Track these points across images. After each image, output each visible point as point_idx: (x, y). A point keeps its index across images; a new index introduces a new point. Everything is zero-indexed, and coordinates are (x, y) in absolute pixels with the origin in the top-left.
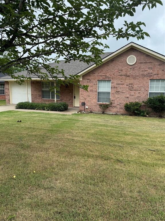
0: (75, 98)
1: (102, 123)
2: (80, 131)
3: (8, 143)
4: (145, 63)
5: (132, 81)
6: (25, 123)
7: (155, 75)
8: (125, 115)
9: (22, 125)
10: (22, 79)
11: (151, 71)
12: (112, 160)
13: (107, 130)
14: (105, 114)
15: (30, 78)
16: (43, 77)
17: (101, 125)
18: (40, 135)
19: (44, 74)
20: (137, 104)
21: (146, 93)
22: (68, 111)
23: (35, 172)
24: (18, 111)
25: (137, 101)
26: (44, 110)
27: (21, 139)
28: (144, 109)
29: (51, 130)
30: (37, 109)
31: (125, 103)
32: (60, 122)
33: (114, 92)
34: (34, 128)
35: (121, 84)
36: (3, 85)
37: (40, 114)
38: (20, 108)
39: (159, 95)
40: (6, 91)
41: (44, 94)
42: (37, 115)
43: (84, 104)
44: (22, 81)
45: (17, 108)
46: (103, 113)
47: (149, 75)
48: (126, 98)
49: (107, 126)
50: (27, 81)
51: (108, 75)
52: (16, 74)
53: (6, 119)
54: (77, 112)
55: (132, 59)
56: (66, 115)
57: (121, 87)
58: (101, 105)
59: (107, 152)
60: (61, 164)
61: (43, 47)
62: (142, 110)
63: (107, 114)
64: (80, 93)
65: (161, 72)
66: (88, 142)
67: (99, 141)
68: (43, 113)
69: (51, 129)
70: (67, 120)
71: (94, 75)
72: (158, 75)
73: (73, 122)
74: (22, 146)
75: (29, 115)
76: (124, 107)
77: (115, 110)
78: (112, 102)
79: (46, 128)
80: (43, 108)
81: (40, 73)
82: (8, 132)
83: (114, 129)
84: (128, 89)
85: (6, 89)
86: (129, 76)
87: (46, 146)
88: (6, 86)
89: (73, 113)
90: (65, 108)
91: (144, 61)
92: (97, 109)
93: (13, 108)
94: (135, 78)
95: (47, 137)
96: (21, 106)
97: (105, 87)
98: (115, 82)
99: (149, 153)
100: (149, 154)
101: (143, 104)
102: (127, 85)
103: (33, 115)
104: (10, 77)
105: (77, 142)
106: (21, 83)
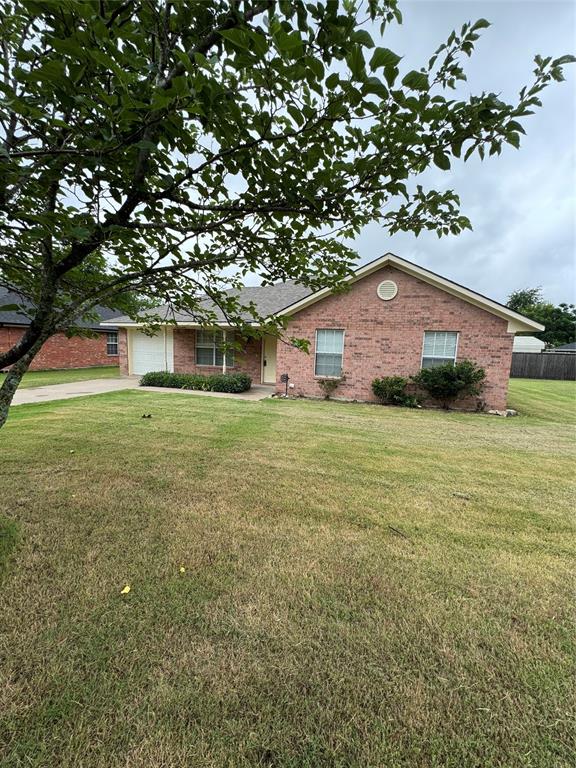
0: (265, 364)
1: (329, 424)
2: (284, 443)
3: (117, 475)
4: (415, 297)
5: (388, 333)
6: (160, 420)
7: (436, 321)
8: (372, 403)
9: (153, 425)
10: (155, 323)
11: (427, 314)
12: (377, 527)
13: (345, 440)
14: (332, 400)
15: (173, 321)
16: (204, 320)
17: (329, 428)
18: (195, 454)
19: (206, 311)
20: (398, 381)
21: (416, 358)
22: (253, 393)
23: (183, 570)
24: (144, 392)
25: (398, 374)
26: (200, 389)
27: (149, 462)
28: (412, 393)
29: (217, 441)
30: (185, 388)
31: (373, 378)
32: (237, 420)
33: (349, 354)
34: (179, 435)
35: (365, 339)
36: (116, 335)
37: (192, 399)
38: (149, 385)
39: (444, 365)
40: (120, 347)
41: (200, 356)
42: (183, 401)
43: (285, 378)
44: (156, 328)
45: (143, 385)
46: (327, 398)
47: (423, 322)
48: (375, 367)
49: (341, 431)
50: (166, 327)
51: (337, 319)
52: (143, 313)
53: (117, 409)
54: (270, 397)
55: (388, 289)
56: (249, 402)
57: (365, 344)
58: (322, 382)
59: (359, 504)
60: (251, 544)
61: (208, 247)
62: (407, 393)
63: (335, 401)
64: (278, 355)
65: (447, 316)
66: (308, 474)
67: (333, 472)
68: (199, 397)
69: (217, 436)
70: (251, 415)
71: (309, 317)
72: (441, 321)
73: (267, 419)
74: (152, 485)
75: (168, 401)
76: (370, 388)
77: (352, 392)
78: (347, 375)
79: (207, 436)
80: (197, 385)
81: (197, 310)
82: (118, 445)
83: (359, 437)
84: (379, 350)
85: (121, 343)
86: (381, 323)
87: (208, 484)
88: (121, 338)
89: (263, 397)
90: (244, 387)
91: (414, 294)
92: (315, 390)
93: (133, 385)
94: (393, 328)
95: (211, 458)
96: (152, 380)
97: (330, 344)
98: (354, 334)
99: (457, 504)
100: (457, 507)
101: (410, 381)
102: (378, 342)
103: (178, 402)
104: (128, 318)
105: (282, 476)
106: (152, 331)
